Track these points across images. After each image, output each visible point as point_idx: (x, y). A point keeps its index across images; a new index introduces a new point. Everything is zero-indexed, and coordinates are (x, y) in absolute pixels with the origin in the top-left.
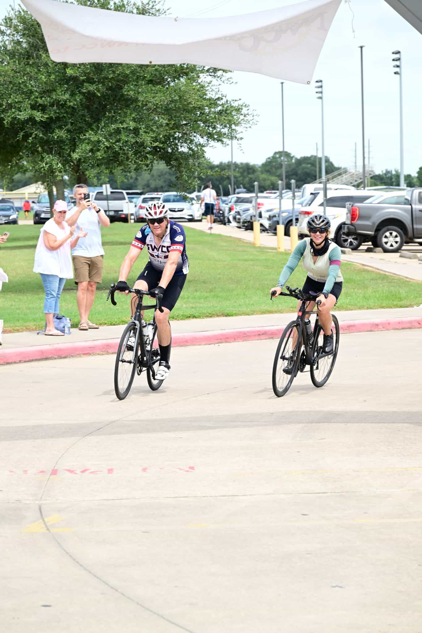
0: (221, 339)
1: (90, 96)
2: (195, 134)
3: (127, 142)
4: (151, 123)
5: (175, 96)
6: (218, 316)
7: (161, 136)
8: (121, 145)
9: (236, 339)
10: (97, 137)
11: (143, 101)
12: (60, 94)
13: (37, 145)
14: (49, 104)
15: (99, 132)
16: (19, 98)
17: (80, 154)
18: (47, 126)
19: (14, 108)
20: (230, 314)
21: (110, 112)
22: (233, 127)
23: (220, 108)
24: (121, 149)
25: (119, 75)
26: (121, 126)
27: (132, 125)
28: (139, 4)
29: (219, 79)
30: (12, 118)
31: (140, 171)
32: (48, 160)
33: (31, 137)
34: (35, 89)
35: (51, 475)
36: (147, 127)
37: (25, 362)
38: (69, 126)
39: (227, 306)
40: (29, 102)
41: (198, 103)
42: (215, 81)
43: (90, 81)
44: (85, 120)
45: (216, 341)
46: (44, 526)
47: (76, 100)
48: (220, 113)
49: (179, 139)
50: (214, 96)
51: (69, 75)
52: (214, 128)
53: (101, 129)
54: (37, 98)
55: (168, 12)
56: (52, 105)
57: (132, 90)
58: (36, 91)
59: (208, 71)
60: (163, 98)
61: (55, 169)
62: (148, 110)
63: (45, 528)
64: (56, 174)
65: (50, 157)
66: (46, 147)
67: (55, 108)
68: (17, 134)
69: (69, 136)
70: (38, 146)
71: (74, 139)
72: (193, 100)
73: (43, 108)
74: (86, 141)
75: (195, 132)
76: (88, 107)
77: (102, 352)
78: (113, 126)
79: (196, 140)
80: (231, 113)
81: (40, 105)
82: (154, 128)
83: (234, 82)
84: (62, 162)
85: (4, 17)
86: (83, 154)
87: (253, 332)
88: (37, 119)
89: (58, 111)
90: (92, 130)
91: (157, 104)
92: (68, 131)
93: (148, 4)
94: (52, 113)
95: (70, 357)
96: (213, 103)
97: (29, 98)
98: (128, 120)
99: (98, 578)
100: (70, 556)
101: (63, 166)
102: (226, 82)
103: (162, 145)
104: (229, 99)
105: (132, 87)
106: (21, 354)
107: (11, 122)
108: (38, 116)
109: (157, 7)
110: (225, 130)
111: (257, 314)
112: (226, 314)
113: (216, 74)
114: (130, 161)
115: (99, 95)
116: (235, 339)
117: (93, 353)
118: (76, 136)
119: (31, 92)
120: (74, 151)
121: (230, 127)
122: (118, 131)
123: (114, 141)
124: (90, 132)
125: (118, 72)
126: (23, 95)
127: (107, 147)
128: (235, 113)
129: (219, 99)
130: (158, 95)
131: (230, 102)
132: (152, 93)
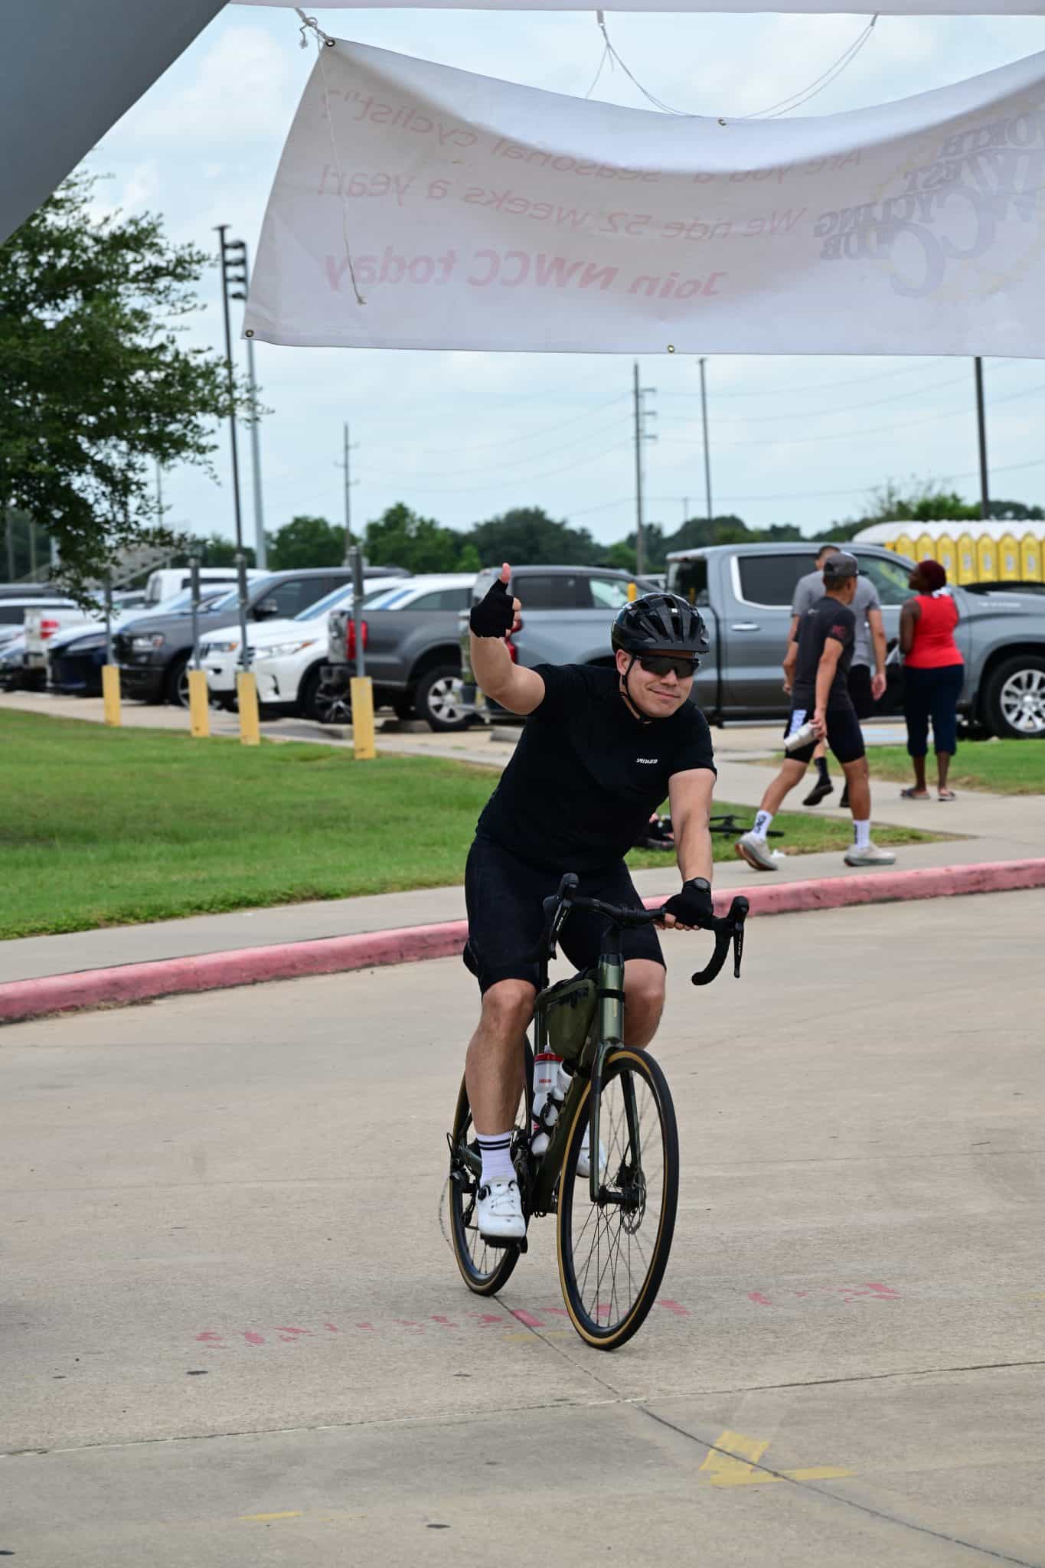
0: (370, 957)
6: (305, 899)
9: (405, 953)
20: (333, 893)
22: (206, 420)
23: (161, 373)
29: (161, 298)
35: (528, 1326)
42: (154, 306)
45: (359, 963)
48: (166, 383)
59: (138, 277)
60: (48, 348)
77: (103, 1000)
80: (192, 383)
83: (200, 305)
87: (442, 935)
91: (30, 363)
95: (31, 1020)
96: (147, 359)
102: (181, 305)
104: (184, 349)
111: (392, 891)
112: (323, 894)
113: (154, 286)
116: (402, 956)
117: (83, 1006)
121: (184, 421)
128: (200, 382)
129: (162, 348)
130: (31, 341)
131: (186, 355)
132: (19, 337)
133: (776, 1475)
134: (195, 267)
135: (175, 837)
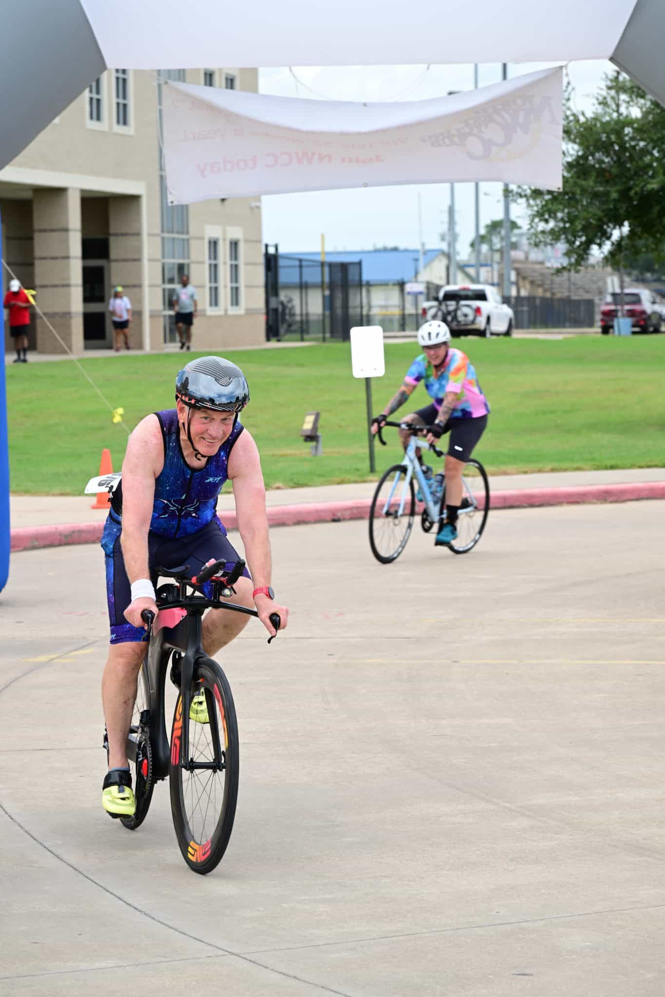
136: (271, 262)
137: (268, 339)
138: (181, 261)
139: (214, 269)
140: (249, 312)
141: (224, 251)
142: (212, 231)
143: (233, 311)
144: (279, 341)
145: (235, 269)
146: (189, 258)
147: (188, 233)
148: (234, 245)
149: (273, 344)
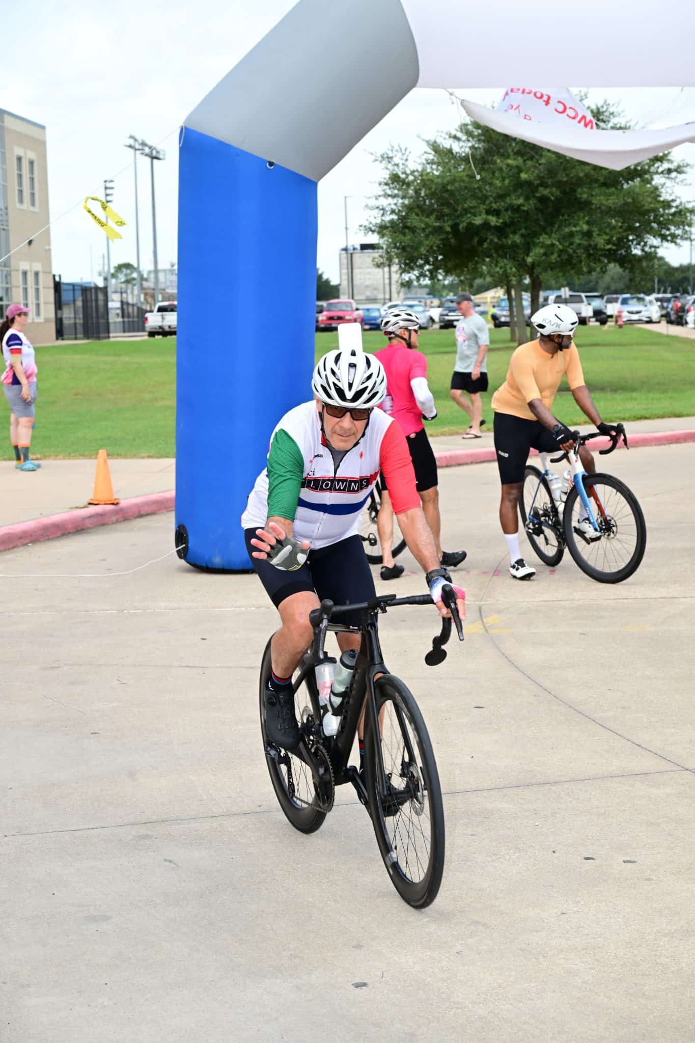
0: (671, 440)
1: (543, 200)
2: (649, 236)
3: (579, 245)
4: (604, 225)
5: (628, 198)
6: (669, 417)
7: (614, 239)
8: (575, 248)
9: (687, 440)
10: (552, 240)
11: (596, 204)
12: (514, 198)
13: (491, 250)
14: (503, 209)
15: (553, 235)
16: (473, 203)
17: (534, 257)
18: (501, 231)
19: (470, 213)
20: (681, 415)
21: (563, 215)
22: (687, 228)
23: (673, 210)
24: (574, 252)
25: (572, 178)
26: (574, 229)
27: (585, 227)
28: (594, 107)
29: (673, 181)
30: (468, 223)
31: (593, 273)
32: (502, 264)
33: (485, 241)
34: (489, 194)
35: (493, 575)
36: (600, 230)
37: (477, 463)
38: (523, 231)
39: (678, 407)
40: (484, 207)
41: (652, 206)
42: (669, 183)
43: (543, 185)
44: (539, 225)
46: (483, 627)
47: (529, 205)
48: (674, 214)
49: (632, 241)
50: (670, 198)
51: (523, 180)
52: (668, 229)
53: (556, 231)
54: (491, 202)
55: (622, 115)
56: (507, 210)
57: (585, 193)
58: (491, 196)
59: (662, 173)
60: (617, 201)
61: (510, 273)
62: (602, 212)
63: (484, 630)
64: (510, 278)
65: (503, 262)
66: (501, 252)
67: (509, 213)
68: (472, 239)
69: (523, 241)
70: (493, 251)
71: (528, 243)
72: (647, 203)
73: (497, 213)
74: (540, 245)
75: (649, 234)
76: (541, 211)
78: (567, 230)
79: (650, 242)
80: (685, 214)
81: (495, 210)
82: (607, 230)
83: (688, 183)
84: (516, 266)
85: (459, 124)
86: (537, 258)
88: (493, 224)
89: (512, 216)
90: (546, 233)
91: (610, 208)
92: (523, 236)
93: (602, 107)
94: (506, 217)
96: (667, 204)
97: (484, 203)
98: (581, 223)
99: (532, 680)
100: (506, 657)
101: (518, 270)
102: (680, 183)
103: (614, 248)
104: (684, 200)
105: (585, 190)
106: (472, 455)
107: (466, 227)
108: (493, 220)
109: (611, 110)
110: (679, 232)
112: (677, 415)
113: (669, 176)
114: (583, 263)
115: (553, 198)
116: (685, 440)
118: (529, 240)
119: (486, 197)
120: (528, 255)
121: (684, 229)
122: (572, 235)
123: (567, 244)
124: (544, 236)
125: (572, 175)
126: (479, 201)
127: (561, 251)
128: (688, 214)
129: (673, 201)
130: (611, 198)
131: (684, 203)
132: (605, 196)
133: (486, 631)
134: (685, 169)
135: (665, 391)
136: (58, 286)
137: (57, 339)
138: (7, 286)
139: (26, 290)
140: (47, 320)
141: (31, 278)
142: (24, 266)
143: (37, 320)
144: (63, 339)
145: (37, 290)
146: (11, 284)
147: (9, 266)
148: (37, 274)
149: (60, 342)
